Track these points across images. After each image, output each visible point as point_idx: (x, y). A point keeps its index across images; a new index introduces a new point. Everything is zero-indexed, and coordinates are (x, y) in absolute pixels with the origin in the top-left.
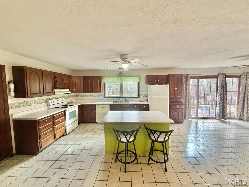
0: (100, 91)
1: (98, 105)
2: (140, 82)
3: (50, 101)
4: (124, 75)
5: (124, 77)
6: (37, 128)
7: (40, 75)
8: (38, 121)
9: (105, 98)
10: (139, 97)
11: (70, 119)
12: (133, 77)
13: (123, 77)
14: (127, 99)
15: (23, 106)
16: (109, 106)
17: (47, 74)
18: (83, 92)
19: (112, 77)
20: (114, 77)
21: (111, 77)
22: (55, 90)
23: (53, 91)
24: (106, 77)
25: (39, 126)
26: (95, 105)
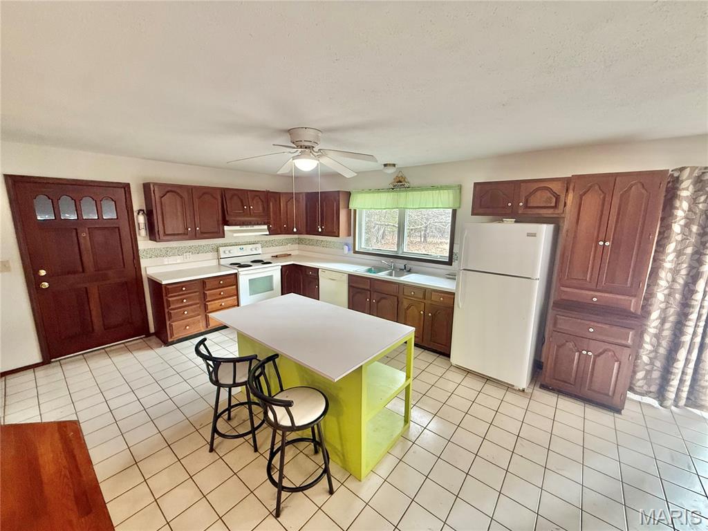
0: (337, 234)
1: (325, 270)
2: (460, 207)
3: (221, 249)
4: (407, 185)
5: (406, 191)
6: (162, 299)
7: (185, 195)
8: (165, 287)
9: (355, 252)
10: (450, 263)
11: (250, 295)
12: (433, 190)
13: (403, 191)
14: (411, 264)
15: (166, 255)
16: (345, 278)
17: (204, 193)
18: (305, 232)
19: (373, 192)
20: (378, 191)
21: (370, 191)
22: (225, 227)
23: (219, 228)
24: (359, 192)
25: (166, 296)
26: (317, 270)
